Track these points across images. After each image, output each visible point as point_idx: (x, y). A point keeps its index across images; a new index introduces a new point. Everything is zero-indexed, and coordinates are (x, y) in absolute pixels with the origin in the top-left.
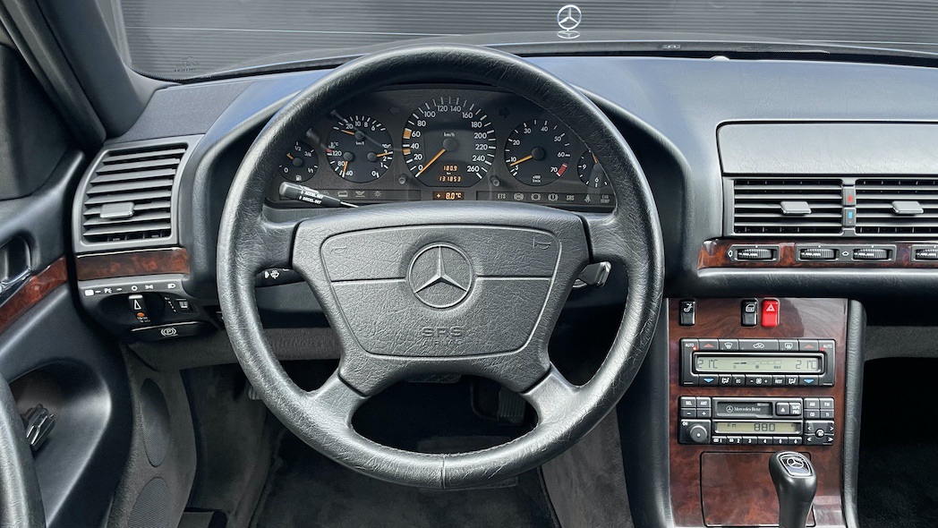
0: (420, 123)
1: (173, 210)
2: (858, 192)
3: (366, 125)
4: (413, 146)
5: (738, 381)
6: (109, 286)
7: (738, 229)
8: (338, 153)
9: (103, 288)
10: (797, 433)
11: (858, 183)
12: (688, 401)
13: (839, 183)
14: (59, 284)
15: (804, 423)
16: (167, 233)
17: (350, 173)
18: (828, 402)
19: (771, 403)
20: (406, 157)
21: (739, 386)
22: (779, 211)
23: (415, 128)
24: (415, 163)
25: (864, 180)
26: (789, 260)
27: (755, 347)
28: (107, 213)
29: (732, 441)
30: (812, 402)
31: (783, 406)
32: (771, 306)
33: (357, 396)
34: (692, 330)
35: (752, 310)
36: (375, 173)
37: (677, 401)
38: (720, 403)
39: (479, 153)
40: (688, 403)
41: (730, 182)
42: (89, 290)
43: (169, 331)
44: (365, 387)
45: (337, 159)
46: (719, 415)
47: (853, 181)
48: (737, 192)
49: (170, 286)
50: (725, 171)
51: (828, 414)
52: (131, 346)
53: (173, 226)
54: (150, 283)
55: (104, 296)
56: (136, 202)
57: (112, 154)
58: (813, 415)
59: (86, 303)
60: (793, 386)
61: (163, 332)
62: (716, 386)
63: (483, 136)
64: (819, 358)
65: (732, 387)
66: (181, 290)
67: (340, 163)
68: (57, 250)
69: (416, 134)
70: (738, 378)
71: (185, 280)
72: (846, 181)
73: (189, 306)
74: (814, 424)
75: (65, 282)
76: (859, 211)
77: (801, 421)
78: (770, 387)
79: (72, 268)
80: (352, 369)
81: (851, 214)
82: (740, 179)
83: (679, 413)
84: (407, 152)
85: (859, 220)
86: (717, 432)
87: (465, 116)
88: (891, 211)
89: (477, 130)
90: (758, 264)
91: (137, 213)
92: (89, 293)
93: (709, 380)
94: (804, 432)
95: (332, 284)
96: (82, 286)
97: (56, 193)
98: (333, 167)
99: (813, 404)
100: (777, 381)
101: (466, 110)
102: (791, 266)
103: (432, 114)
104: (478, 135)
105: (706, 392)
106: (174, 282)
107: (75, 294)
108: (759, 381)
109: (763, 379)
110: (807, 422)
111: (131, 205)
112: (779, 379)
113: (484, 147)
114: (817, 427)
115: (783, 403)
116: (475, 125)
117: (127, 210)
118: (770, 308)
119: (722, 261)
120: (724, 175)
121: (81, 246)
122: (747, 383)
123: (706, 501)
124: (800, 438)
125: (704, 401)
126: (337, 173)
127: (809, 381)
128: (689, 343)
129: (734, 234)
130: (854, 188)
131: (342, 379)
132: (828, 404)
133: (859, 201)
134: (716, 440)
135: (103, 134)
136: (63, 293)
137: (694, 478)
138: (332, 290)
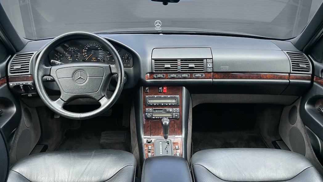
0: (86, 48)
1: (30, 67)
2: (181, 63)
3: (74, 49)
4: (85, 53)
6: (15, 83)
7: (155, 71)
8: (68, 55)
9: (14, 84)
10: (171, 116)
11: (181, 61)
12: (147, 109)
13: (177, 61)
14: (5, 83)
15: (173, 114)
16: (28, 72)
17: (71, 59)
18: (178, 109)
19: (165, 109)
20: (84, 56)
21: (158, 106)
22: (164, 67)
23: (85, 49)
24: (86, 57)
25: (182, 60)
26: (167, 78)
27: (161, 97)
28: (15, 67)
29: (157, 118)
30: (174, 109)
33: (64, 102)
34: (147, 93)
35: (161, 89)
36: (76, 59)
37: (145, 109)
38: (154, 109)
39: (100, 55)
40: (147, 110)
41: (153, 61)
42: (11, 84)
43: (30, 95)
44: (65, 100)
45: (68, 56)
46: (154, 112)
47: (180, 60)
48: (155, 63)
49: (29, 83)
50: (152, 58)
51: (178, 112)
52: (22, 99)
53: (29, 70)
54: (24, 83)
55: (14, 85)
56: (22, 65)
57: (17, 55)
58: (174, 112)
59: (10, 87)
60: (170, 105)
61: (28, 95)
62: (153, 106)
63: (101, 51)
64: (176, 99)
65: (157, 106)
66: (31, 84)
67: (68, 57)
68: (4, 75)
69: (86, 51)
70: (158, 104)
71: (32, 82)
72: (178, 60)
73: (34, 88)
75: (6, 83)
76: (181, 67)
78: (165, 106)
79: (8, 79)
80: (63, 96)
81: (179, 67)
82: (156, 60)
83: (145, 112)
84: (84, 55)
85: (181, 69)
86: (154, 116)
87: (96, 47)
88: (188, 66)
89: (100, 50)
90: (161, 78)
91: (21, 68)
92: (11, 85)
93: (151, 104)
94: (173, 116)
95: (59, 79)
96: (10, 83)
97: (5, 63)
98: (67, 58)
100: (166, 104)
101: (96, 45)
102: (167, 79)
103: (89, 46)
104: (99, 51)
105: (151, 107)
106: (30, 83)
107: (8, 85)
108: (162, 104)
111: (21, 66)
113: (101, 53)
114: (175, 114)
115: (168, 109)
116: (99, 48)
117: (20, 67)
118: (165, 88)
119: (152, 78)
120: (152, 59)
121: (9, 74)
122: (160, 105)
123: (151, 131)
125: (151, 109)
126: (68, 59)
127: (173, 104)
128: (147, 96)
129: (154, 72)
130: (180, 62)
131: (61, 98)
133: (181, 65)
134: (153, 118)
135: (15, 51)
136: (6, 84)
137: (149, 126)
138: (58, 80)
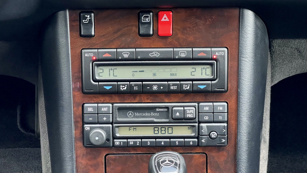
5: (136, 88)
10: (193, 135)
12: (90, 108)
15: (199, 126)
18: (221, 106)
19: (167, 108)
21: (137, 92)
27: (151, 56)
29: (131, 143)
30: (206, 106)
31: (178, 111)
32: (165, 16)
34: (92, 40)
37: (81, 108)
38: (120, 108)
40: (90, 110)
46: (119, 119)
51: (220, 118)
58: (206, 118)
60: (187, 92)
64: (212, 65)
65: (131, 94)
70: (136, 85)
74: (207, 126)
77: (197, 124)
78: (165, 93)
83: (83, 119)
86: (118, 135)
93: (108, 88)
94: (199, 134)
99: (207, 109)
100: (172, 88)
105: (107, 99)
108: (155, 88)
109: (159, 86)
110: (202, 125)
112: (174, 85)
114: (210, 130)
115: (178, 108)
122: (145, 90)
124: (196, 140)
125: (106, 107)
127: (202, 87)
128: (89, 54)
132: (221, 108)
134: (117, 142)
